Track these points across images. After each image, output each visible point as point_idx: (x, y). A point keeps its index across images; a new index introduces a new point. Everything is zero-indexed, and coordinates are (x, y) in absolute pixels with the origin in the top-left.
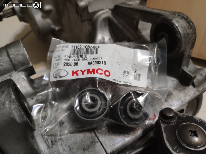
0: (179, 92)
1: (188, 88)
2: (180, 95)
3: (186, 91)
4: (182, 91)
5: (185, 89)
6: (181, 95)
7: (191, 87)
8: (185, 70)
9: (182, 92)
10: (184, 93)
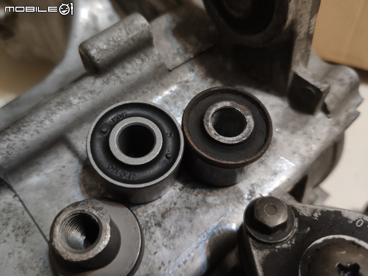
0: (293, 132)
1: (312, 119)
2: (296, 140)
3: (309, 129)
4: (298, 129)
5: (306, 123)
6: (298, 140)
7: (320, 115)
8: (301, 75)
9: (300, 132)
10: (305, 133)
